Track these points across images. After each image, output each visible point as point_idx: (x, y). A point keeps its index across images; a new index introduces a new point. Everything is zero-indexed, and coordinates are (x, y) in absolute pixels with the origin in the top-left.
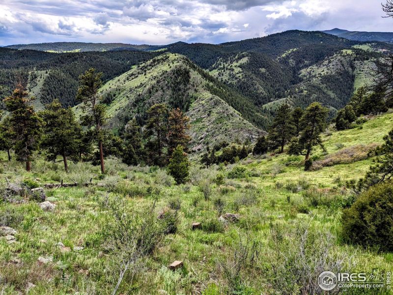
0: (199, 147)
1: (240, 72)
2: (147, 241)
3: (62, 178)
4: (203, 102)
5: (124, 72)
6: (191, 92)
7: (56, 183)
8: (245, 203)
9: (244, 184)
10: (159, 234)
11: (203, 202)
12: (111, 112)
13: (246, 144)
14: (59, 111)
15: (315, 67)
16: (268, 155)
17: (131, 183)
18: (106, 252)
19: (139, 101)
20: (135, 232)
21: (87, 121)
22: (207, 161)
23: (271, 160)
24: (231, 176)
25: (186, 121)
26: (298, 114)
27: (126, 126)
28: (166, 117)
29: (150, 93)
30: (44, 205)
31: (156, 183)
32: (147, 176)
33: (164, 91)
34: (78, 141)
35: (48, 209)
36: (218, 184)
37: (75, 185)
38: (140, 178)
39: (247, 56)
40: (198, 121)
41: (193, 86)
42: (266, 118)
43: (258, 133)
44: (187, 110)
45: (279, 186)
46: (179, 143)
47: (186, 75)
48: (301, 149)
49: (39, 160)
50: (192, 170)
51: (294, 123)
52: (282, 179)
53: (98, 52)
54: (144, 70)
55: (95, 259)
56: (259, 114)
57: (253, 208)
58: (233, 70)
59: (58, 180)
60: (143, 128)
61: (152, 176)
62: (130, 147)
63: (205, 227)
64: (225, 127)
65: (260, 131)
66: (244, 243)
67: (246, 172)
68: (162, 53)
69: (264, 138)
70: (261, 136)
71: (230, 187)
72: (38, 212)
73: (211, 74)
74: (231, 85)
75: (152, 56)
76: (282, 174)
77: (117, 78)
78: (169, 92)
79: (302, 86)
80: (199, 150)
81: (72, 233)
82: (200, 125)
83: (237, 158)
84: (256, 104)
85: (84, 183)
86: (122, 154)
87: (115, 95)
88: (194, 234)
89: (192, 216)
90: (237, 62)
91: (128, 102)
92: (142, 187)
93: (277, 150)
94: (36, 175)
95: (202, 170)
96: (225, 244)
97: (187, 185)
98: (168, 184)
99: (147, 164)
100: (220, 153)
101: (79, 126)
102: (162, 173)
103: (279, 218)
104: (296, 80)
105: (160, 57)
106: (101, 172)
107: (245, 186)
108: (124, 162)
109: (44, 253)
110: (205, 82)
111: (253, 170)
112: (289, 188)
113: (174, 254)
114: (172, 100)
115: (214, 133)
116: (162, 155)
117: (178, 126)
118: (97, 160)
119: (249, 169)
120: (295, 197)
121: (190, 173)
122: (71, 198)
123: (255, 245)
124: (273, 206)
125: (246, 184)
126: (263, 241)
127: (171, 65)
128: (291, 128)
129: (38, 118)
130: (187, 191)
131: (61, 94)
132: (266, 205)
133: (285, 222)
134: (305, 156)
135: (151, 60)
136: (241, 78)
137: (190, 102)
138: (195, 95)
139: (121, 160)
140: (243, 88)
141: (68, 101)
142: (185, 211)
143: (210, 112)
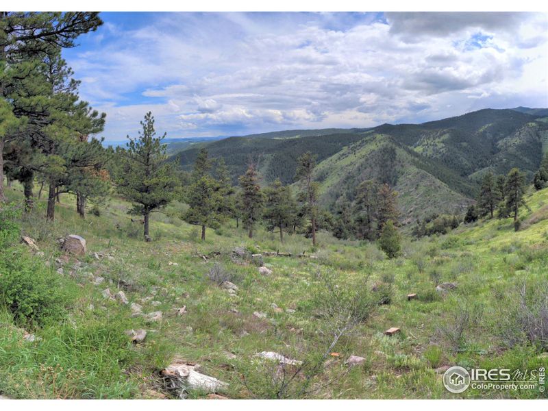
0: (409, 220)
1: (443, 147)
2: (361, 311)
3: (278, 248)
4: (410, 176)
5: (336, 153)
6: (398, 168)
7: (273, 252)
8: (462, 271)
9: (459, 253)
10: (373, 305)
11: (418, 274)
12: (323, 190)
13: (456, 214)
14: (280, 188)
15: (509, 138)
16: (479, 221)
17: (342, 257)
18: (319, 317)
19: (349, 177)
20: (348, 302)
21: (302, 199)
22: (418, 234)
23: (483, 227)
24: (445, 247)
25: (394, 196)
26: (501, 181)
27: (337, 202)
28: (374, 192)
29: (359, 170)
30: (262, 269)
31: (367, 257)
32: (357, 249)
33: (372, 168)
34: (294, 215)
35: (265, 273)
36: (431, 256)
37: (290, 255)
38: (350, 252)
39: (448, 132)
40: (406, 194)
41: (400, 162)
42: (473, 187)
43: (468, 202)
44: (395, 184)
45: (493, 250)
46: (388, 218)
47: (392, 153)
48: (509, 212)
49: (260, 229)
50: (403, 244)
51: (499, 189)
52: (496, 243)
53: (314, 137)
54: (354, 150)
55: (307, 321)
56: (466, 184)
57: (471, 275)
58: (436, 145)
59: (274, 249)
60: (353, 204)
61: (362, 250)
62: (340, 222)
63: (421, 297)
64: (433, 199)
65: (469, 200)
66: (464, 307)
67: (459, 242)
68: (369, 134)
69: (473, 206)
70: (470, 205)
71: (445, 258)
72: (256, 274)
73: (415, 150)
74: (436, 159)
75: (361, 137)
76: (494, 238)
77: (330, 158)
78: (378, 169)
79: (501, 155)
80: (409, 223)
81: (284, 297)
82: (409, 198)
83: (449, 228)
84: (462, 176)
85: (298, 255)
86: (333, 228)
87: (327, 174)
88: (410, 305)
89: (407, 288)
90: (439, 138)
91: (338, 180)
92: (353, 261)
93: (487, 217)
94: (256, 243)
95: (414, 243)
96: (445, 310)
97: (400, 258)
98: (379, 259)
99: (357, 238)
100: (430, 225)
101: (295, 203)
102: (373, 248)
103: (499, 279)
104: (495, 151)
105: (367, 138)
106: (312, 244)
107: (460, 254)
108: (334, 235)
109: (259, 310)
110: (410, 158)
111: (467, 238)
112: (504, 251)
113: (390, 322)
114: (380, 176)
115: (422, 206)
116: (372, 229)
117: (387, 201)
118: (310, 233)
119: (462, 239)
120: (510, 257)
121: (401, 246)
122: (285, 267)
123: (476, 307)
124: (491, 269)
125: (461, 253)
126: (485, 302)
127: (378, 144)
128: (496, 194)
129: (263, 194)
130: (399, 265)
131: (282, 174)
132: (484, 269)
133: (505, 281)
134: (513, 218)
135: (360, 141)
136: (444, 152)
137: (397, 177)
138: (403, 170)
139: (332, 233)
140: (447, 161)
141: (287, 179)
142: (399, 284)
143: (417, 185)
